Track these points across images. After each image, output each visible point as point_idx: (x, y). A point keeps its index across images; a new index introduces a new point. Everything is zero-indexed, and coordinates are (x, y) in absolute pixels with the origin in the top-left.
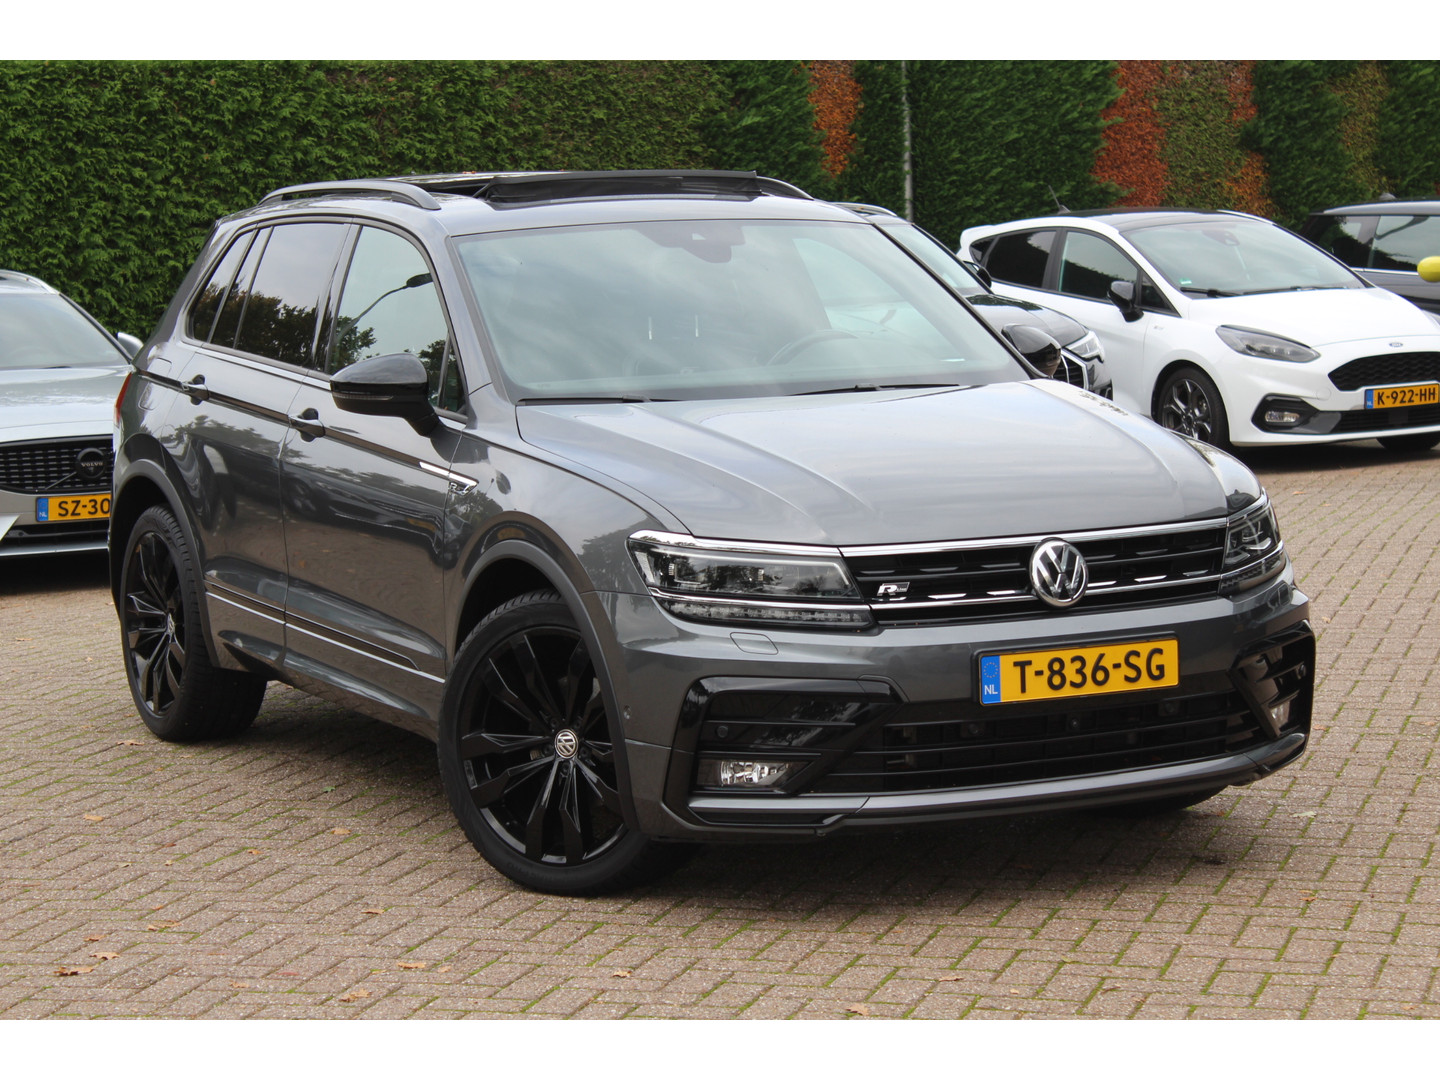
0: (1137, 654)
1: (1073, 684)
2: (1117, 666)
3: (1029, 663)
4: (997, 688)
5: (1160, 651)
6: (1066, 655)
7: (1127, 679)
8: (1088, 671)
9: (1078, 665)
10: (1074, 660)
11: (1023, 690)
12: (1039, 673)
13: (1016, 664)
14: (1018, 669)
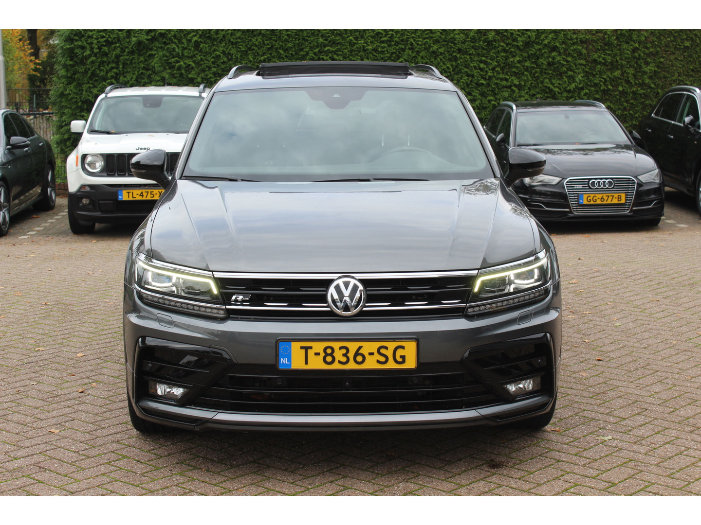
0: (386, 348)
1: (340, 362)
2: (371, 354)
3: (311, 348)
4: (290, 360)
5: (403, 347)
6: (336, 345)
7: (378, 362)
8: (351, 355)
9: (344, 351)
10: (341, 348)
11: (306, 363)
12: (317, 354)
13: (302, 348)
14: (303, 351)
